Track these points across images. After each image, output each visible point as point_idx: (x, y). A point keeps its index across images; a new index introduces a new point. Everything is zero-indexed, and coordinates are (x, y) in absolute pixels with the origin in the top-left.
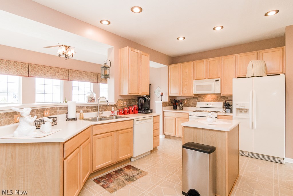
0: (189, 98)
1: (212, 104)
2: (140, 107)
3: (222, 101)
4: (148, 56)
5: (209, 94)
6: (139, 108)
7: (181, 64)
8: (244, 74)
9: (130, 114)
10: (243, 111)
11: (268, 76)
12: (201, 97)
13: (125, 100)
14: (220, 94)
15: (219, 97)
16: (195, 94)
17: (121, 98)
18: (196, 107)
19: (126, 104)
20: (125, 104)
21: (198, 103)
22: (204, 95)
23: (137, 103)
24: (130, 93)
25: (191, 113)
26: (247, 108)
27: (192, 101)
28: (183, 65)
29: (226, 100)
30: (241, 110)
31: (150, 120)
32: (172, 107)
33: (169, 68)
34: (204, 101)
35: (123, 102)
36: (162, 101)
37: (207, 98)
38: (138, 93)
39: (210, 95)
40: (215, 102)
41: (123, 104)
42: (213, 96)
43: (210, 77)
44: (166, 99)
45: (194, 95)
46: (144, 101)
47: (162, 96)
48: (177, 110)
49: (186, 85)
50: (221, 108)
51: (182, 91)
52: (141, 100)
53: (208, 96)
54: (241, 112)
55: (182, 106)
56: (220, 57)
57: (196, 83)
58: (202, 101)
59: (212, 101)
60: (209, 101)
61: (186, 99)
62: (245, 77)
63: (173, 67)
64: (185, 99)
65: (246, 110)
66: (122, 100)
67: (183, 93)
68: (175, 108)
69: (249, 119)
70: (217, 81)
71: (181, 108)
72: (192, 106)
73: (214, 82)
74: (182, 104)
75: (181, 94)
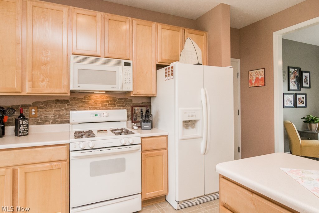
0: (44, 102)
3: (123, 106)
5: (100, 92)
12: (79, 99)
15: (118, 99)
18: (68, 122)
21: (72, 113)
22: (87, 94)
25: (76, 144)
26: (196, 119)
27: (53, 109)
37: (93, 101)
39: (98, 95)
42: (105, 97)
43: (111, 56)
45: (69, 95)
48: (5, 137)
50: (123, 121)
53: (94, 97)
55: (28, 125)
56: (130, 18)
58: (79, 109)
59: (104, 108)
60: (97, 108)
64: (31, 103)
67: (33, 86)
70: (127, 64)
71: (20, 132)
72: (54, 122)
73: (121, 68)
74: (24, 119)
75: (28, 90)
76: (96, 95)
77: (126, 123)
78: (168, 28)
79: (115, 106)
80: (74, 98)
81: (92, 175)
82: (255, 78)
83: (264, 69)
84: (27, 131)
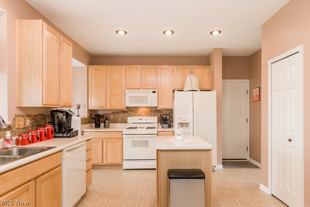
0: (117, 112)
1: (145, 119)
2: (57, 127)
3: (156, 115)
4: (70, 46)
5: (143, 107)
6: (55, 130)
7: (108, 67)
8: (182, 88)
9: (41, 140)
10: (184, 126)
11: (201, 91)
12: (132, 111)
13: (28, 116)
14: (157, 107)
15: (153, 111)
16: (126, 107)
17: (21, 113)
18: (126, 122)
19: (30, 123)
20: (28, 124)
21: (129, 118)
22: (136, 108)
23: (48, 121)
24: (47, 103)
25: (125, 131)
26: (187, 122)
27: (120, 116)
28: (110, 69)
29: (162, 114)
30: (182, 124)
31: (82, 147)
32: (94, 125)
33: (89, 69)
34: (135, 116)
35: (25, 120)
36: (78, 116)
37: (140, 112)
38: (56, 104)
39: (142, 109)
40: (149, 116)
41: (25, 123)
42: (146, 110)
43: (146, 87)
44: (84, 114)
45: (125, 109)
46: (65, 117)
47: (78, 108)
48: (100, 128)
49: (115, 95)
51: (110, 102)
52: (60, 115)
53: (140, 110)
54: (182, 126)
55: (109, 123)
56: (157, 66)
57: (129, 94)
58: (133, 116)
59: (145, 115)
60: (142, 115)
61: (113, 113)
62: (183, 91)
63: (95, 69)
64: (111, 113)
65: (186, 124)
66: (22, 116)
67: (110, 105)
68: (98, 126)
69: (191, 133)
70: (154, 92)
71: (106, 126)
72: (121, 123)
73: (150, 94)
74: (108, 120)
75: (108, 107)
76: (141, 109)
77: (157, 124)
78: (181, 68)
79: (152, 115)
80: (130, 110)
81: (133, 146)
82: (255, 95)
83: (259, 88)
84: (109, 126)
